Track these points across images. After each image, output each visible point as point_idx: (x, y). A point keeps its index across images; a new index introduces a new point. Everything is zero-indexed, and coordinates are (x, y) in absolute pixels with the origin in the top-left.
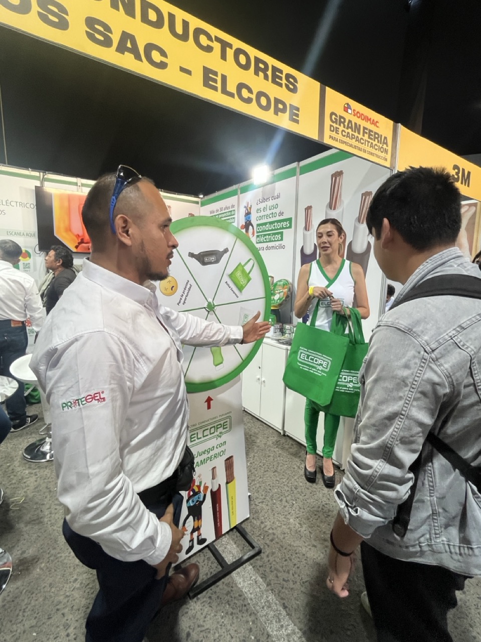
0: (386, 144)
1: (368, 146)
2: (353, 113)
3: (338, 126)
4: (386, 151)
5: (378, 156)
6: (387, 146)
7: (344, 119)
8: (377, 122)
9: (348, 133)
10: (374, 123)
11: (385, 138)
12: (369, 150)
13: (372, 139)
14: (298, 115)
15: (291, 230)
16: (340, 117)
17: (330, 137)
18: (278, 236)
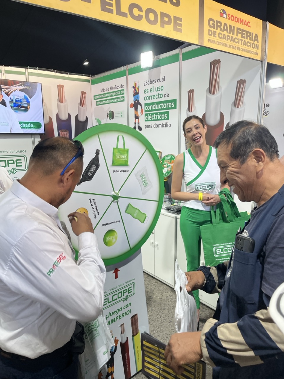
0: (257, 40)
1: (241, 44)
2: (228, 17)
3: (215, 30)
4: (257, 47)
5: (250, 52)
6: (258, 42)
7: (220, 23)
8: (249, 22)
9: (224, 35)
10: (246, 23)
11: (256, 35)
12: (242, 48)
13: (245, 38)
14: (181, 25)
15: (176, 110)
16: (217, 22)
17: (209, 40)
18: (165, 116)
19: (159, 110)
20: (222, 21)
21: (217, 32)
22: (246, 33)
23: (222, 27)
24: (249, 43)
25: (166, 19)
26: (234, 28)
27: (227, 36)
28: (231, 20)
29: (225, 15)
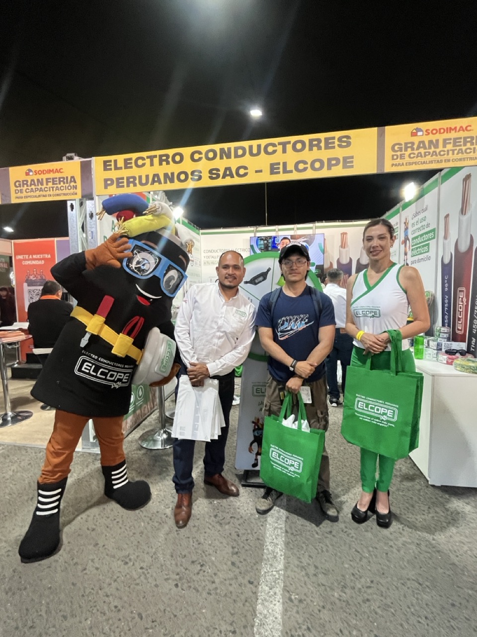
1: (453, 155)
2: (425, 133)
5: (473, 159)
12: (455, 158)
13: (461, 145)
14: (352, 162)
15: (435, 240)
16: (406, 144)
17: (393, 165)
18: (426, 248)
19: (422, 242)
20: (416, 140)
21: (407, 153)
22: (462, 140)
23: (415, 147)
24: (470, 149)
25: (334, 162)
26: (437, 141)
27: (425, 153)
28: (431, 134)
29: (420, 133)
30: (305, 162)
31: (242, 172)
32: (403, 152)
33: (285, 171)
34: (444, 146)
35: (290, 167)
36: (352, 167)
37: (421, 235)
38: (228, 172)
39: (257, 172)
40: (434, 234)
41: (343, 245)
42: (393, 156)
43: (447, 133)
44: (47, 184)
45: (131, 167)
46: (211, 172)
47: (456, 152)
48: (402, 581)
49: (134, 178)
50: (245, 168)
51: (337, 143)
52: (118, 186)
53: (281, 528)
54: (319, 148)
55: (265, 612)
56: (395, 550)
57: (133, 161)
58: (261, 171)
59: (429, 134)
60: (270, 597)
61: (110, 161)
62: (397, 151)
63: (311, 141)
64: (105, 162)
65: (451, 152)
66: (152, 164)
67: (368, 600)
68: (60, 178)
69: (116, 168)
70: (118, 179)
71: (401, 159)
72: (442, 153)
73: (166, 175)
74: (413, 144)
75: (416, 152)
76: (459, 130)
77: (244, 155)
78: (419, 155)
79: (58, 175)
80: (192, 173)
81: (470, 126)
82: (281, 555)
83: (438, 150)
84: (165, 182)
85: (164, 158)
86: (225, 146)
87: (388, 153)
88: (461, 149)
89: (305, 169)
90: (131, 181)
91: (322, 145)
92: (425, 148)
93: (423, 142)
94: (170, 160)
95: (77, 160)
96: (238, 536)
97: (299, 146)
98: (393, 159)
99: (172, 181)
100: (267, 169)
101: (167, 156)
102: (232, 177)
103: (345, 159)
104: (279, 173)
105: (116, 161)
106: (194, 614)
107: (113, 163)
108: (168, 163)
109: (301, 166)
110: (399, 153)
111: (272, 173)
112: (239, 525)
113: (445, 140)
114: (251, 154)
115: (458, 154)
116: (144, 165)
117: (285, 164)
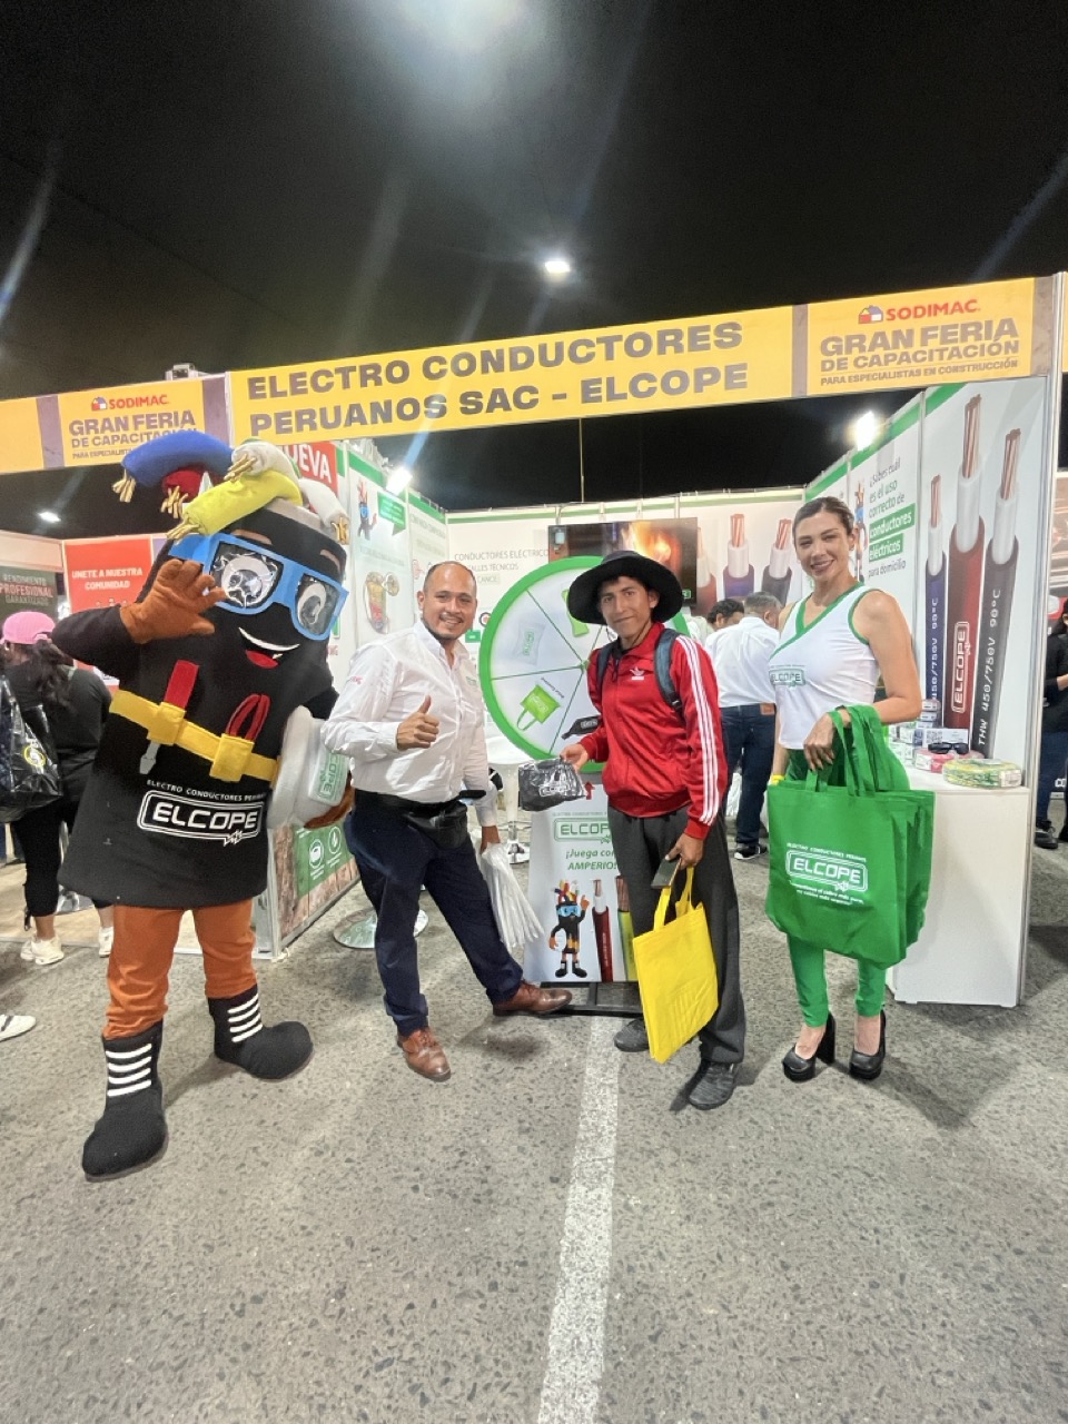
0: (1012, 332)
1: (942, 359)
2: (886, 317)
4: (1012, 347)
5: (978, 367)
6: (1015, 335)
8: (972, 301)
9: (876, 356)
10: (966, 307)
11: (1006, 321)
12: (945, 366)
13: (955, 341)
14: (743, 376)
15: (914, 527)
16: (849, 338)
17: (823, 381)
18: (897, 544)
19: (890, 533)
20: (868, 331)
21: (851, 358)
22: (959, 330)
23: (867, 344)
24: (975, 347)
25: (707, 377)
26: (910, 332)
27: (886, 356)
28: (897, 319)
29: (876, 317)
30: (650, 378)
31: (526, 398)
32: (844, 356)
33: (612, 396)
34: (924, 343)
35: (622, 387)
36: (743, 385)
37: (888, 519)
38: (498, 399)
39: (556, 397)
40: (912, 516)
41: (736, 540)
42: (824, 363)
43: (930, 314)
44: (136, 428)
45: (305, 391)
46: (464, 398)
47: (946, 354)
48: (835, 1171)
49: (312, 413)
50: (533, 390)
51: (713, 338)
52: (280, 431)
53: (611, 1086)
54: (679, 349)
55: (580, 1228)
56: (824, 1119)
57: (308, 379)
58: (563, 396)
59: (893, 318)
60: (590, 1203)
61: (262, 380)
62: (832, 353)
63: (662, 335)
64: (252, 381)
65: (936, 355)
66: (346, 385)
67: (770, 1204)
68: (161, 415)
69: (275, 394)
70: (279, 416)
71: (839, 368)
72: (919, 356)
73: (375, 407)
74: (862, 338)
75: (869, 355)
76: (953, 311)
77: (529, 363)
78: (876, 360)
79: (157, 409)
80: (428, 401)
81: (974, 301)
82: (611, 1132)
83: (911, 351)
84: (374, 421)
85: (370, 372)
86: (492, 346)
87: (814, 357)
88: (957, 349)
89: (651, 391)
90: (305, 418)
91: (685, 341)
92: (886, 347)
93: (882, 335)
94: (382, 375)
95: (196, 377)
96: (530, 1100)
97: (638, 345)
98: (824, 369)
99: (387, 418)
100: (575, 394)
101: (377, 368)
102: (507, 408)
103: (729, 369)
104: (599, 399)
105: (273, 380)
106: (449, 1235)
107: (267, 384)
108: (378, 382)
109: (643, 386)
110: (835, 358)
111: (586, 399)
112: (532, 1081)
113: (924, 332)
114: (544, 362)
115: (950, 357)
116: (329, 386)
117: (611, 382)
